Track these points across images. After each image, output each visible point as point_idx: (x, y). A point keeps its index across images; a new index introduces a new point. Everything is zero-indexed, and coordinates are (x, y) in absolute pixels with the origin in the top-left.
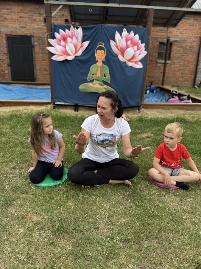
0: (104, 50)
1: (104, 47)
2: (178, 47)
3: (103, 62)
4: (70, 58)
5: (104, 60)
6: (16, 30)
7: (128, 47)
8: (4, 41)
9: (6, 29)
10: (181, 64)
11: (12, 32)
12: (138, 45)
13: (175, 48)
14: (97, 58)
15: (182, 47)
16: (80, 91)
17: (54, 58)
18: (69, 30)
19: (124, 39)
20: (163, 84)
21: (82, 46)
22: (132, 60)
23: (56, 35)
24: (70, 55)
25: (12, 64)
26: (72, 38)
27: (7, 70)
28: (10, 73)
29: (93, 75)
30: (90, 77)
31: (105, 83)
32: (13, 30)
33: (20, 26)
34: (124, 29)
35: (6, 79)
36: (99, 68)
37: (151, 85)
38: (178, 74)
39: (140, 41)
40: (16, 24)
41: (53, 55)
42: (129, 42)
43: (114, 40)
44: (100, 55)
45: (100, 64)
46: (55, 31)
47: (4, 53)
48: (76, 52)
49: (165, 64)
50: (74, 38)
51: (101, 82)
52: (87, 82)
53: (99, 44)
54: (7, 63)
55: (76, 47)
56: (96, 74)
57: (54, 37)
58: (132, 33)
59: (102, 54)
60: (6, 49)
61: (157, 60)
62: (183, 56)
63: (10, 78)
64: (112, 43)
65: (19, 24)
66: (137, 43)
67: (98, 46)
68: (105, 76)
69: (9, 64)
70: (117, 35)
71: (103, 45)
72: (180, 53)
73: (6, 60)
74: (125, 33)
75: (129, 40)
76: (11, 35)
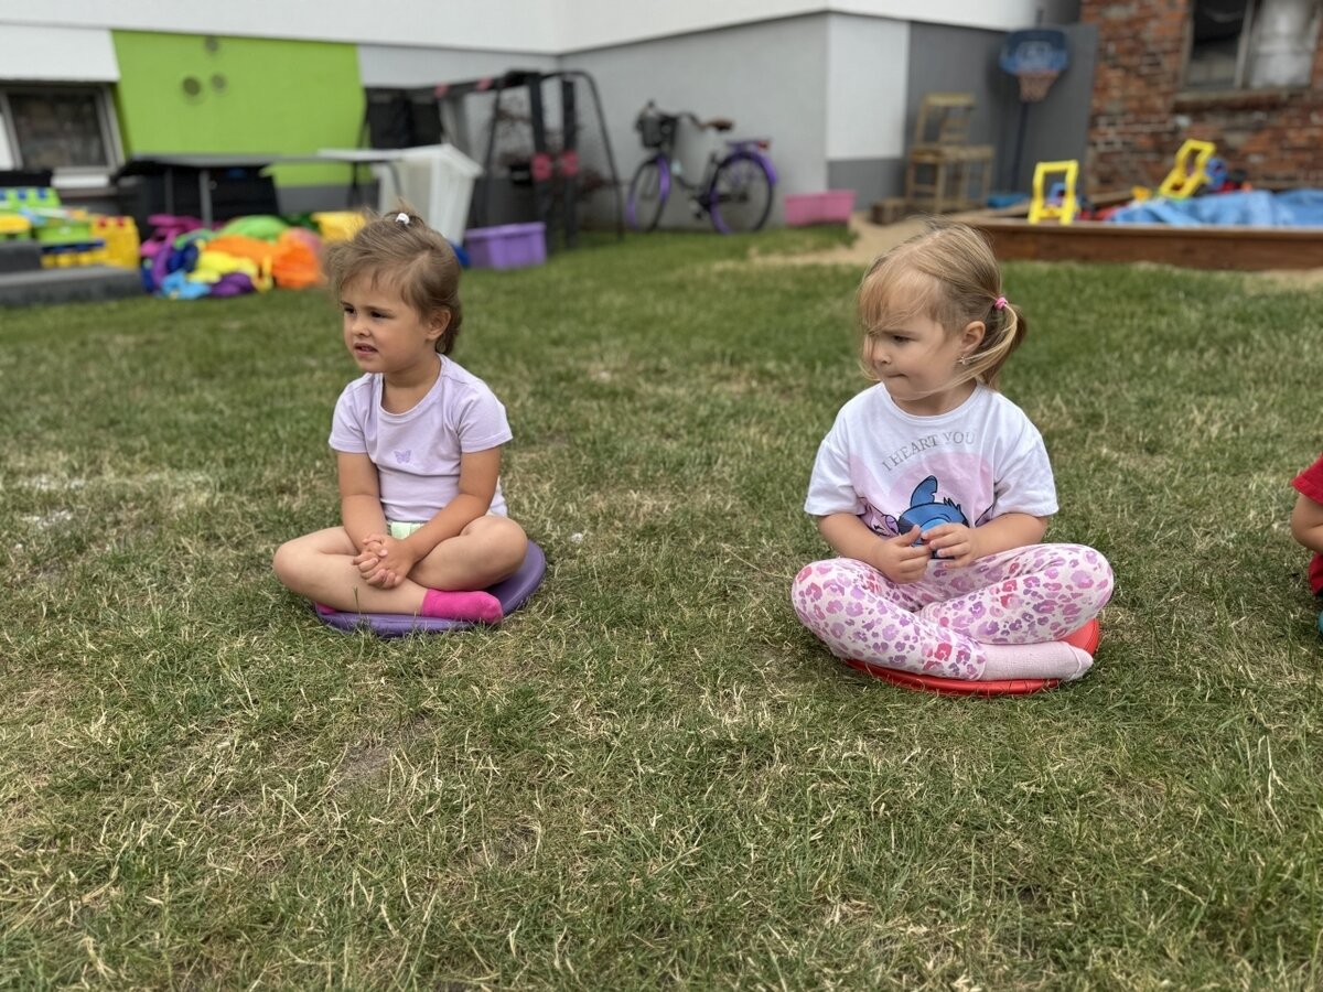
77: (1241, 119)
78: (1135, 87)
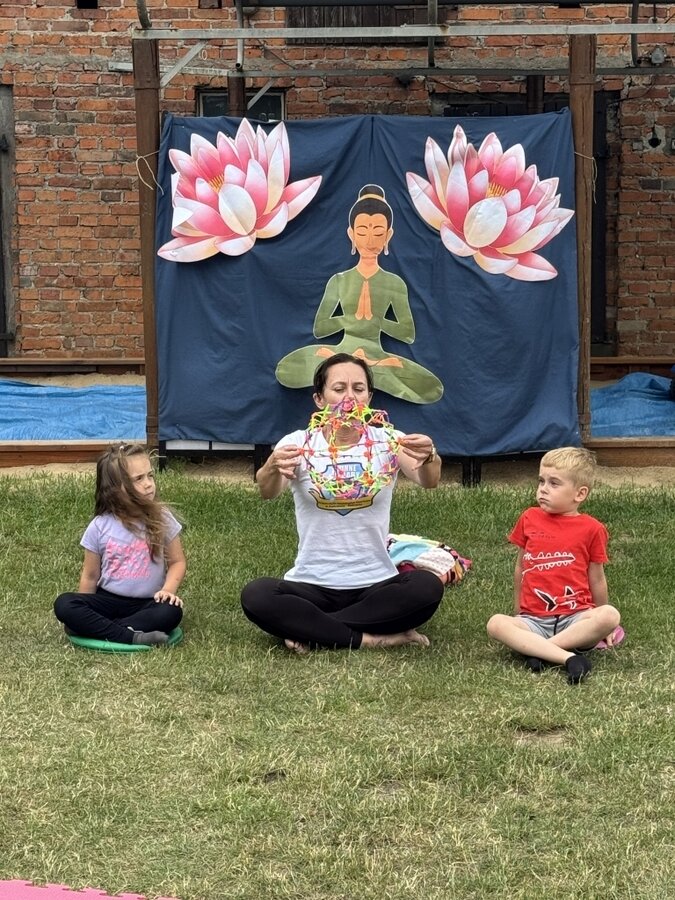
0: (386, 213)
1: (384, 200)
4: (235, 247)
5: (387, 253)
12: (525, 185)
17: (167, 252)
18: (232, 135)
21: (286, 198)
22: (499, 250)
23: (176, 160)
24: (236, 236)
26: (242, 166)
30: (323, 322)
34: (458, 130)
36: (366, 286)
39: (533, 168)
43: (424, 174)
44: (369, 233)
45: (368, 267)
46: (171, 145)
48: (262, 220)
51: (376, 341)
53: (366, 192)
55: (260, 201)
56: (354, 308)
57: (166, 169)
58: (492, 145)
59: (380, 231)
64: (415, 185)
66: (522, 180)
67: (359, 200)
70: (433, 152)
71: (380, 194)
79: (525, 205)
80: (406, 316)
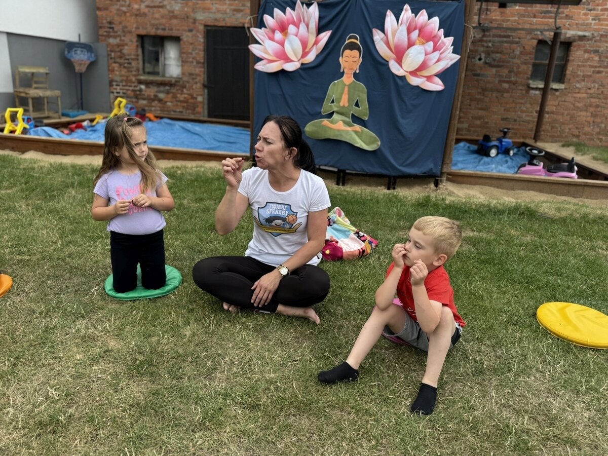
0: (359, 50)
1: (359, 43)
2: (586, 51)
3: (356, 76)
4: (290, 67)
5: (358, 72)
6: (225, 16)
7: (411, 44)
8: (201, 39)
9: (207, 14)
10: (591, 91)
11: (216, 20)
12: (436, 39)
13: (577, 54)
14: (342, 66)
15: (596, 52)
16: (307, 135)
17: (259, 66)
18: (293, 9)
19: (403, 29)
20: (536, 138)
21: (316, 43)
22: (418, 73)
23: (266, 21)
24: (292, 61)
25: (211, 86)
26: (297, 26)
27: (201, 95)
28: (206, 101)
29: (333, 102)
30: (326, 107)
31: (356, 119)
32: (219, 16)
33: (233, 7)
34: (407, 7)
35: (198, 113)
36: (346, 89)
37: (504, 137)
38: (584, 116)
39: (442, 31)
40: (225, 4)
41: (259, 59)
42: (415, 34)
43: (383, 30)
44: (350, 60)
45: (348, 79)
46: (264, 13)
47: (198, 63)
48: (305, 54)
49: (545, 91)
50: (302, 27)
51: (349, 117)
52: (323, 117)
53: (350, 38)
54: (202, 82)
55: (304, 44)
56: (339, 100)
57: (261, 24)
58: (423, 16)
59: (355, 59)
60: (202, 54)
61: (531, 82)
62: (599, 72)
63: (206, 112)
64: (378, 36)
65: (230, 5)
66: (435, 36)
67: (347, 42)
68: (357, 105)
69: (206, 83)
70: (390, 18)
71: (357, 39)
72: (591, 66)
73: (200, 75)
74: (407, 12)
75: (415, 29)
76: (215, 26)
77: (162, 88)
78: (124, 72)
79: (435, 50)
80: (364, 106)
